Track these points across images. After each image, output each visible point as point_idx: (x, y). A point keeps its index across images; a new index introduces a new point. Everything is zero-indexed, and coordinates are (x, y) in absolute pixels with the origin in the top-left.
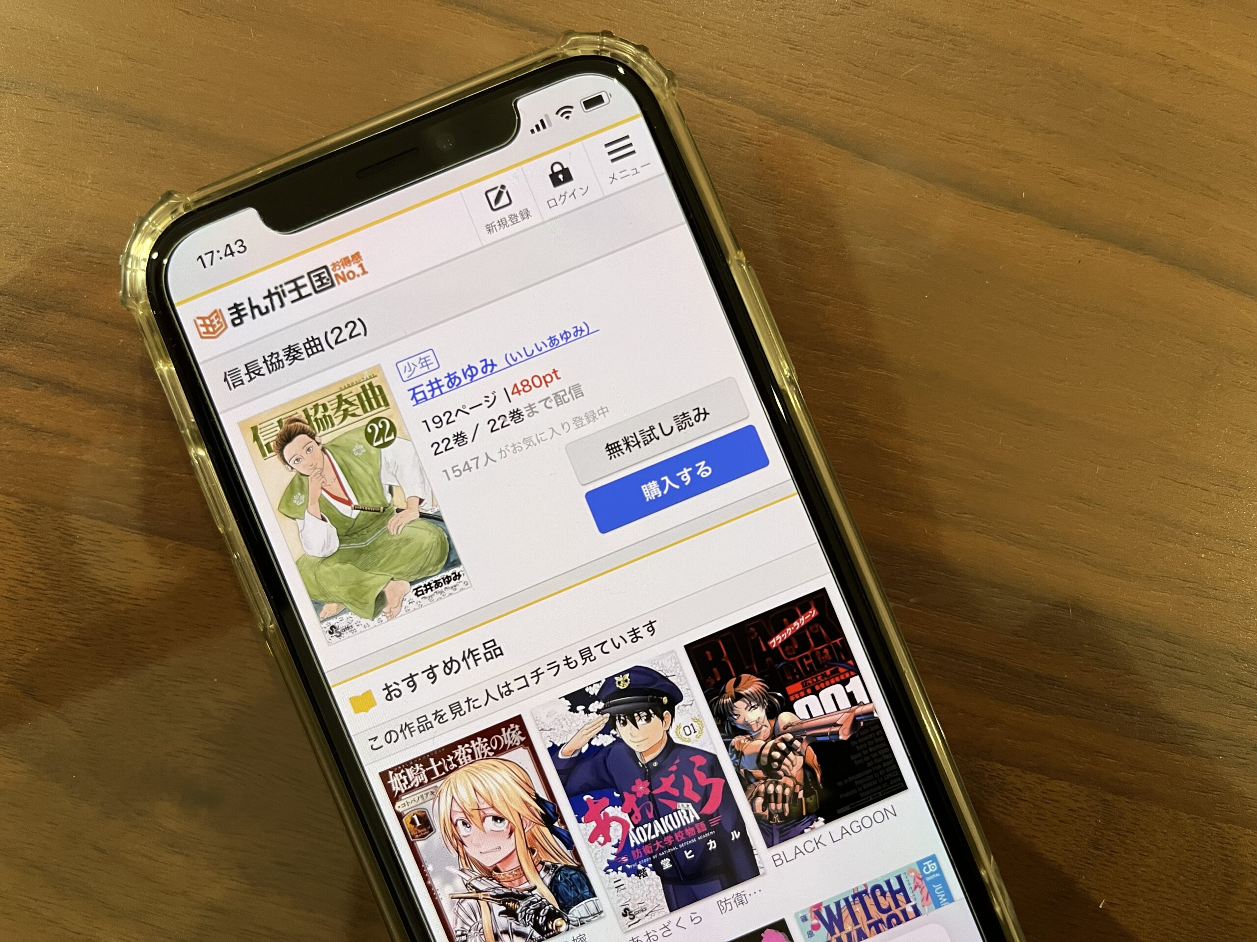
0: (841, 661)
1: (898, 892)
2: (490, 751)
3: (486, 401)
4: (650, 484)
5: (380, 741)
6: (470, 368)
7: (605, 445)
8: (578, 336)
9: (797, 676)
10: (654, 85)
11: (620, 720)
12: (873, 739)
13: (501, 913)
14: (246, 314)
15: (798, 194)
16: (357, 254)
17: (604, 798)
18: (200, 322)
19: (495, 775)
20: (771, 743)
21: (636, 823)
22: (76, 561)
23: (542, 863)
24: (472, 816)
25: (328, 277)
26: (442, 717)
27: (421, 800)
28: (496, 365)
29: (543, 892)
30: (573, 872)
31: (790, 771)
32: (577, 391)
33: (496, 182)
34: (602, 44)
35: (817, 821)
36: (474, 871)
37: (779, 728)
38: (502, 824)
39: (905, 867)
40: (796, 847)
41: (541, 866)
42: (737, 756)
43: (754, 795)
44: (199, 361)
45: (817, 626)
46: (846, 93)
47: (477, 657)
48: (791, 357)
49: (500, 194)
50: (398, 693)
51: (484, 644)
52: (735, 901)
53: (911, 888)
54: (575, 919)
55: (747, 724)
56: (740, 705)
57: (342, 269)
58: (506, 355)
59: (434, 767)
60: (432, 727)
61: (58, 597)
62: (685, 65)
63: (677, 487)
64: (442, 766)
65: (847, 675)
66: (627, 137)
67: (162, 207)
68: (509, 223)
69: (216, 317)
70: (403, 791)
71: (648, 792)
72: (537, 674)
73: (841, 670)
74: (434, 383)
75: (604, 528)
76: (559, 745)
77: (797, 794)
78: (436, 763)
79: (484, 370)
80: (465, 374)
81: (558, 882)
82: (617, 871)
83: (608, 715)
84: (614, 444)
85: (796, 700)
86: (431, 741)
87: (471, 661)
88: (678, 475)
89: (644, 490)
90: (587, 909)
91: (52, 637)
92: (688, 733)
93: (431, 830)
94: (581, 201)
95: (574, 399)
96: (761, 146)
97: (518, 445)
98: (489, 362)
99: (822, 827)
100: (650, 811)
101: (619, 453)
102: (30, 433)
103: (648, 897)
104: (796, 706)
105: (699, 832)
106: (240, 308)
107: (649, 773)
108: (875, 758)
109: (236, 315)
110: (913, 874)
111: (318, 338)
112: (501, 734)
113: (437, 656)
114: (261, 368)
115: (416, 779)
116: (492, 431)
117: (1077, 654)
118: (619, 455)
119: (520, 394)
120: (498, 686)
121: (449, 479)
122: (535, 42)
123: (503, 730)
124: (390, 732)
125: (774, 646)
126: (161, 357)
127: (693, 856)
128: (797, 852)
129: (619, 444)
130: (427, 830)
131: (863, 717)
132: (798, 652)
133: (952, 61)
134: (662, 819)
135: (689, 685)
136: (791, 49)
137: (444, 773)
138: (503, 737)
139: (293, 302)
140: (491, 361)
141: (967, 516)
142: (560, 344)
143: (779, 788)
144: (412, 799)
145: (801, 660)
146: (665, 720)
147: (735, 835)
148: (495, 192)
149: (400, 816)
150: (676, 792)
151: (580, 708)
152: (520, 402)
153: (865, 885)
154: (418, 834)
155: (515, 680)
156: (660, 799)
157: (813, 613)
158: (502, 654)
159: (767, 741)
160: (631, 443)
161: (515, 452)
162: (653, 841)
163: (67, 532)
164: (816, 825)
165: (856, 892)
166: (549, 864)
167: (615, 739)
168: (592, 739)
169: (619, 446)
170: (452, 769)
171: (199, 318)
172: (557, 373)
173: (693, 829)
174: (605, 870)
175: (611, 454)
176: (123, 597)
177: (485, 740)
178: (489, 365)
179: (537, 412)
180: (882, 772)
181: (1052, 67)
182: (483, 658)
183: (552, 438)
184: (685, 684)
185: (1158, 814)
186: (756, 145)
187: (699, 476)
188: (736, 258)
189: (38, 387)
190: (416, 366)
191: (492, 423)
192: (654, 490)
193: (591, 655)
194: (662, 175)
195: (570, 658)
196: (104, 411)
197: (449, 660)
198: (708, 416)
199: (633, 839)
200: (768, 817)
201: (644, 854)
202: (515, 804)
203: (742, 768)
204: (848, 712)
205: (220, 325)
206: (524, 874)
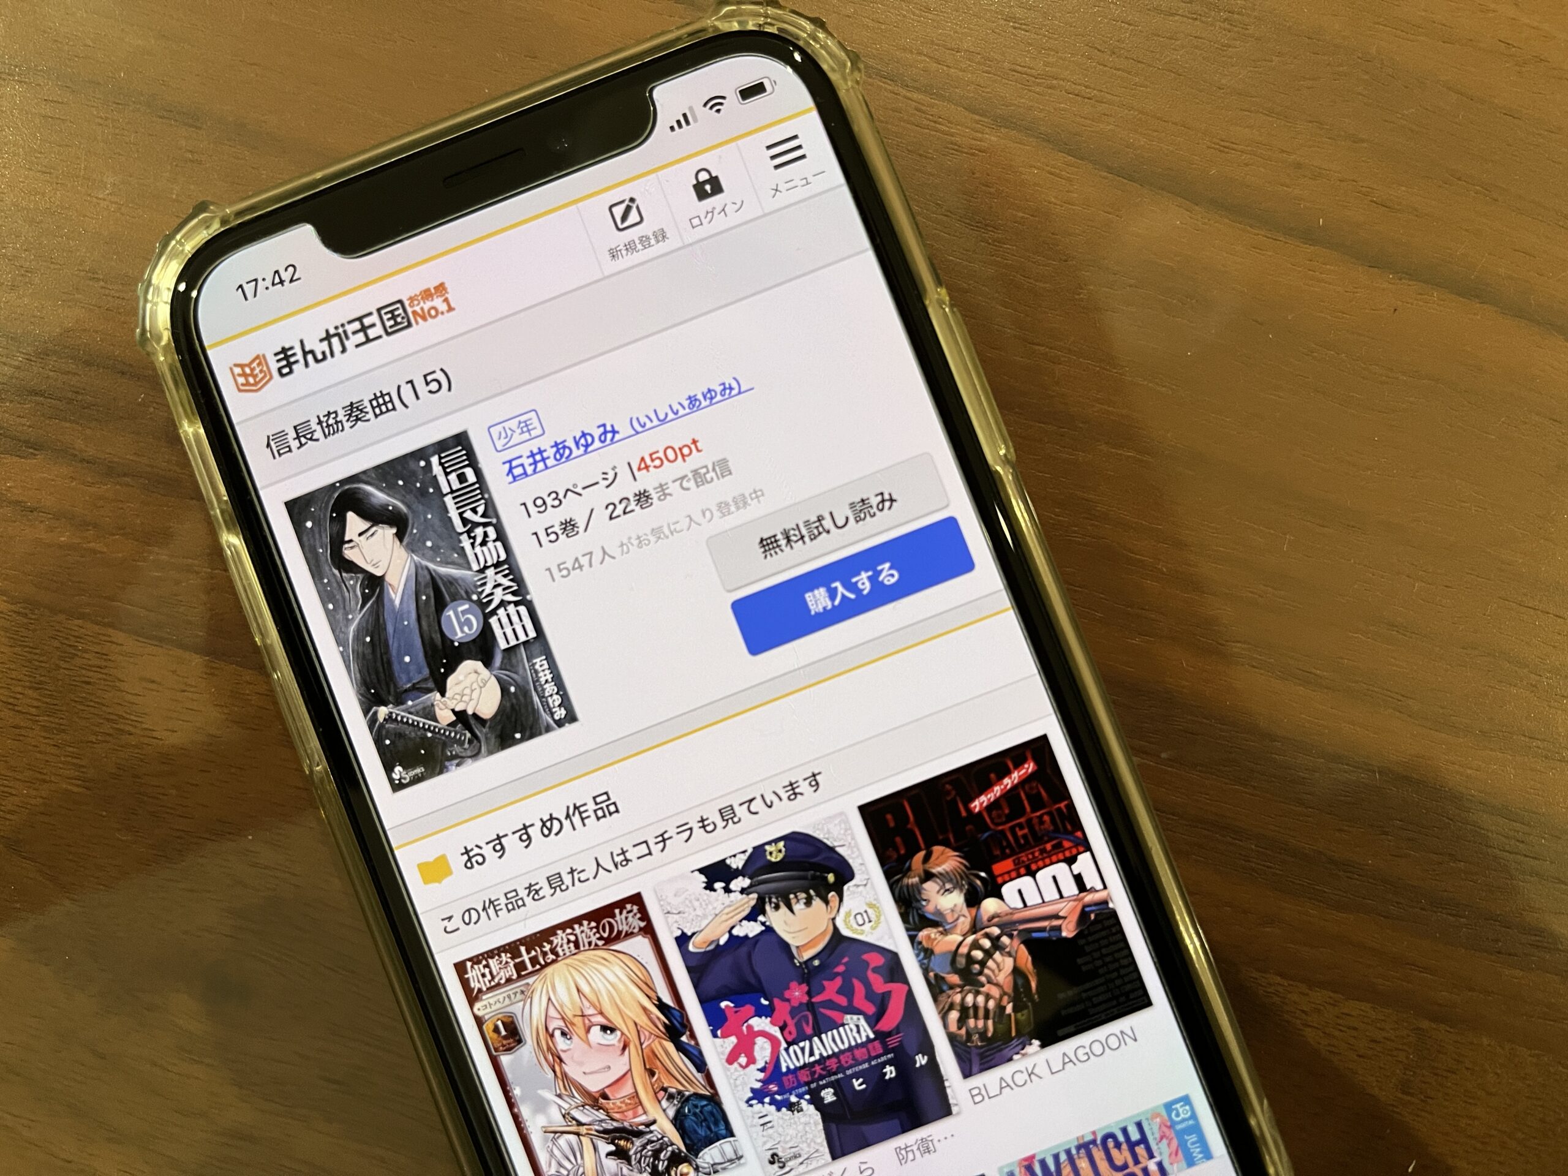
0: (1066, 832)
1: (1138, 1143)
3: (604, 479)
4: (816, 592)
5: (457, 922)
6: (584, 435)
7: (759, 540)
8: (727, 396)
9: (1008, 851)
10: (832, 69)
12: (1108, 937)
13: (609, 1154)
14: (296, 362)
15: (1022, 218)
16: (442, 285)
17: (748, 1006)
18: (238, 370)
19: (604, 970)
20: (970, 939)
21: (790, 1040)
22: (77, 678)
23: (665, 1089)
24: (574, 1025)
25: (403, 315)
26: (537, 892)
27: (507, 1001)
28: (618, 432)
29: (665, 1128)
30: (705, 1103)
31: (996, 976)
32: (723, 468)
33: (623, 193)
34: (766, 16)
35: (1031, 1044)
36: (574, 1097)
37: (981, 919)
38: (612, 1036)
39: (1147, 1112)
40: (1002, 1079)
41: (662, 1093)
42: (925, 955)
43: (947, 1007)
44: (235, 421)
45: (1034, 785)
46: (1086, 87)
47: (584, 815)
48: (1008, 431)
49: (628, 209)
50: (480, 859)
51: (594, 798)
52: (919, 1149)
53: (1155, 1139)
54: (706, 1165)
55: (938, 912)
56: (931, 887)
57: (422, 304)
58: (632, 419)
59: (526, 958)
60: (524, 905)
61: (53, 725)
62: (877, 49)
63: (852, 596)
64: (536, 957)
65: (1074, 851)
66: (795, 137)
67: (195, 221)
68: (639, 247)
69: (259, 364)
70: (484, 989)
71: (805, 999)
72: (663, 839)
73: (1067, 844)
74: (537, 454)
75: (757, 646)
76: (689, 934)
77: (1004, 1008)
78: (528, 952)
79: (603, 438)
80: (577, 443)
81: (685, 1116)
82: (763, 1103)
83: (755, 896)
84: (770, 538)
85: (1005, 882)
86: (522, 924)
87: (576, 819)
88: (854, 580)
89: (808, 599)
90: (723, 1153)
91: (44, 777)
92: (861, 922)
93: (519, 1041)
94: (733, 219)
95: (718, 478)
96: (973, 154)
97: (644, 537)
98: (609, 428)
99: (1036, 1053)
100: (808, 1024)
101: (777, 550)
102: (24, 513)
103: (804, 1139)
104: (1005, 890)
105: (873, 1054)
106: (289, 353)
107: (808, 974)
108: (1110, 962)
109: (284, 363)
110: (1158, 1120)
111: (388, 394)
112: (613, 916)
113: (533, 812)
114: (315, 431)
115: (502, 974)
116: (611, 518)
117: (1386, 834)
118: (776, 553)
119: (648, 471)
120: (612, 854)
121: (553, 580)
122: (680, 16)
123: (617, 911)
124: (469, 910)
125: (977, 810)
126: (186, 416)
127: (864, 1086)
128: (1004, 1085)
129: (777, 538)
130: (515, 1041)
131: (1093, 908)
132: (1009, 818)
133: (1230, 46)
134: (823, 1036)
135: (863, 859)
136: (1015, 28)
138: (616, 922)
139: (357, 346)
140: (612, 426)
141: (1239, 645)
142: (701, 406)
143: (981, 999)
144: (495, 999)
145: (1012, 829)
146: (831, 904)
147: (921, 1060)
148: (623, 207)
150: (843, 1001)
151: (719, 885)
152: (648, 481)
153: (1094, 1133)
154: (503, 1046)
155: (634, 846)
156: (822, 1010)
157: (1030, 767)
158: (617, 811)
159: (965, 936)
160: (794, 538)
161: (640, 546)
162: (812, 1065)
163: (68, 643)
164: (1029, 1049)
165: (1081, 1142)
166: (673, 1090)
167: (763, 928)
168: (733, 928)
169: (776, 541)
170: (549, 961)
171: (236, 365)
172: (699, 444)
173: (864, 1050)
174: (747, 1102)
175: (765, 551)
176: (136, 727)
177: (593, 924)
178: (610, 432)
179: (670, 495)
180: (1118, 982)
181: (1360, 55)
182: (593, 817)
183: (688, 529)
184: (857, 857)
185: (1489, 1048)
186: (966, 153)
187: (882, 583)
188: (936, 296)
189: (35, 455)
190: (514, 431)
191: (611, 507)
192: (822, 600)
193: (735, 816)
194: (840, 186)
195: (707, 819)
196: (118, 487)
197: (548, 817)
198: (894, 504)
199: (786, 1061)
200: (964, 1038)
201: (798, 1080)
202: (630, 1010)
203: (932, 971)
204: (1075, 900)
205: (263, 374)
206: (641, 1104)
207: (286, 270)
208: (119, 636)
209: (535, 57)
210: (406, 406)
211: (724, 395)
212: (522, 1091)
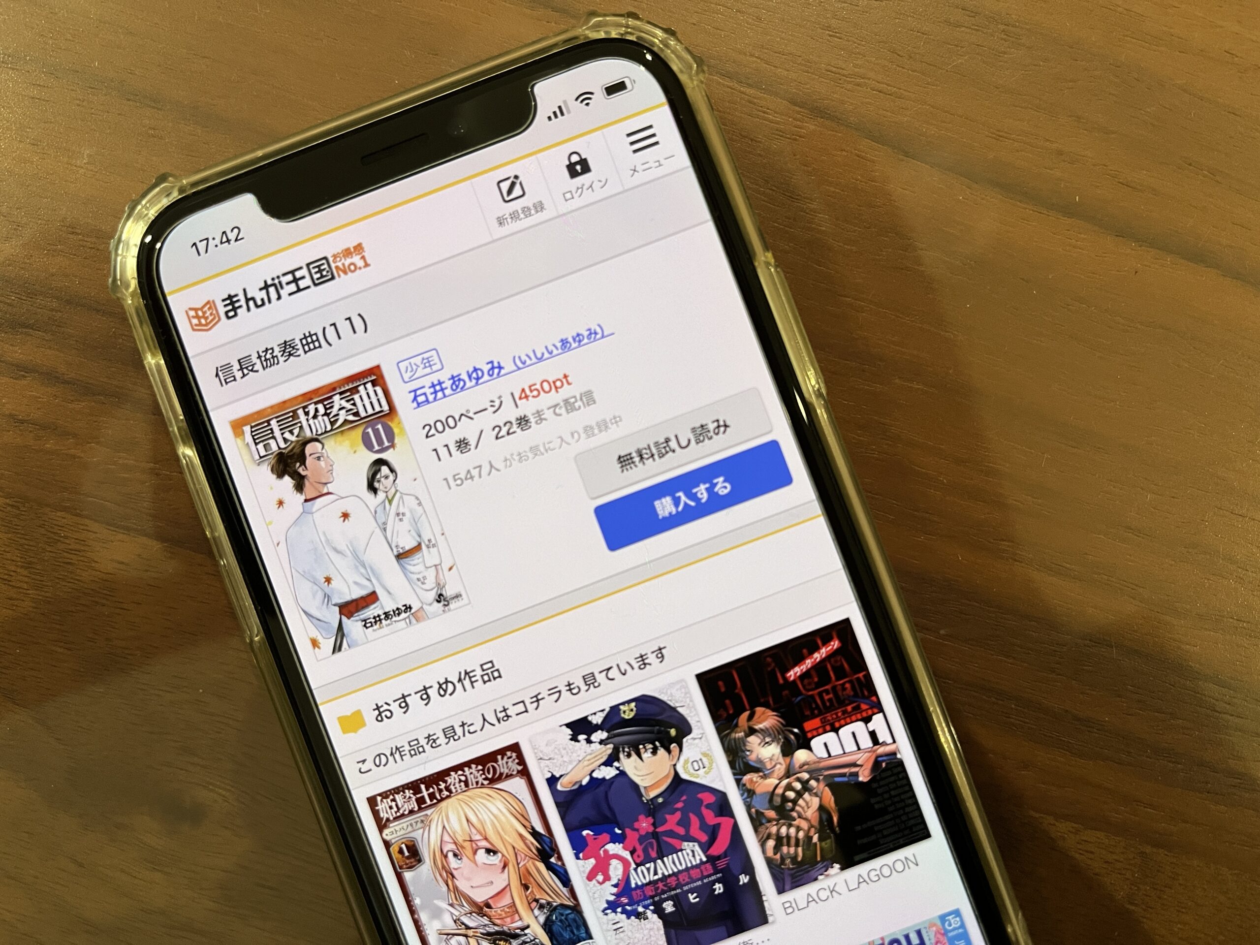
0: (864, 697)
2: (484, 779)
4: (663, 500)
5: (369, 764)
6: (475, 370)
7: (617, 457)
9: (816, 712)
10: (682, 71)
11: (624, 751)
12: (895, 782)
14: (240, 307)
15: (833, 192)
16: (360, 245)
17: (605, 834)
18: (192, 313)
19: (489, 804)
20: (785, 782)
21: (638, 862)
22: (60, 560)
23: (537, 901)
24: (464, 848)
25: (328, 269)
26: (434, 741)
27: (410, 829)
28: (503, 368)
29: (537, 932)
30: (569, 911)
31: (805, 812)
32: (588, 398)
33: (509, 171)
34: (627, 27)
35: (832, 867)
36: (463, 906)
37: (794, 767)
38: (495, 857)
39: (924, 922)
40: (809, 894)
41: (534, 904)
42: (748, 794)
43: (765, 837)
44: (190, 354)
46: (888, 85)
47: (473, 679)
49: (513, 185)
50: (389, 714)
51: (482, 666)
53: (931, 943)
55: (760, 761)
56: (753, 740)
57: (343, 260)
58: (514, 358)
59: (425, 794)
60: (424, 751)
61: (40, 598)
62: (716, 51)
63: (692, 504)
64: (433, 793)
65: (870, 712)
66: (650, 127)
67: (157, 190)
68: (522, 216)
69: (210, 308)
70: (391, 818)
71: (651, 829)
72: (537, 699)
73: (864, 707)
74: (437, 385)
75: (613, 545)
76: (558, 776)
77: (811, 838)
78: (427, 790)
79: (491, 372)
80: (470, 377)
81: (553, 922)
82: (616, 912)
83: (611, 746)
84: (626, 456)
85: (813, 737)
86: (422, 766)
87: (467, 682)
88: (694, 491)
89: (657, 506)
91: (32, 639)
92: (697, 768)
93: (420, 861)
94: (599, 194)
95: (585, 406)
96: (795, 140)
97: (524, 454)
98: (496, 364)
100: (653, 849)
101: (632, 465)
102: (17, 424)
103: (649, 941)
104: (814, 743)
105: (705, 874)
106: (235, 299)
107: (653, 809)
108: (897, 802)
109: (230, 307)
110: (934, 929)
111: (316, 334)
112: (496, 761)
113: (432, 676)
114: (255, 364)
115: (406, 806)
116: (497, 438)
117: (1121, 696)
118: (631, 468)
119: (528, 400)
120: (495, 711)
121: (450, 488)
122: (556, 23)
123: (499, 757)
124: (379, 755)
125: (792, 678)
126: (150, 349)
127: (697, 899)
128: (810, 900)
129: (632, 455)
130: (416, 860)
131: (885, 758)
132: (818, 685)
133: (1005, 53)
134: (665, 859)
135: (699, 717)
136: (830, 36)
137: (435, 801)
138: (499, 765)
139: (290, 294)
140: (499, 363)
141: (1004, 542)
142: (572, 348)
143: (792, 831)
144: (400, 826)
145: (820, 694)
146: (673, 753)
147: (744, 879)
148: (508, 183)
149: (387, 844)
150: (681, 831)
151: (582, 737)
152: (527, 408)
153: (882, 939)
154: (406, 864)
155: (514, 705)
156: (665, 839)
157: (835, 644)
158: (500, 676)
159: (781, 779)
160: (645, 456)
161: (520, 461)
162: (656, 882)
163: (52, 530)
164: (831, 871)
166: (544, 902)
167: (618, 772)
168: (593, 771)
169: (631, 458)
170: (444, 796)
171: (191, 309)
172: (569, 379)
173: (698, 870)
174: (603, 911)
175: (622, 466)
176: (107, 600)
177: (480, 767)
178: (496, 368)
179: (545, 419)
180: (904, 818)
181: (1112, 62)
182: (480, 681)
183: (560, 447)
184: (695, 715)
185: (1198, 868)
186: (789, 138)
187: (717, 493)
188: (763, 258)
189: (26, 377)
190: (418, 366)
191: (497, 429)
192: (668, 506)
193: (596, 681)
194: (687, 168)
195: (573, 684)
196: (93, 404)
197: (444, 681)
198: (728, 429)
199: (634, 879)
200: (779, 862)
201: (645, 896)
202: (509, 836)
203: (754, 807)
204: (869, 752)
205: (212, 317)
206: (517, 912)
207: (232, 230)
208: (94, 526)
209: (437, 55)
210: (330, 345)
211: (590, 338)
212: (421, 902)
